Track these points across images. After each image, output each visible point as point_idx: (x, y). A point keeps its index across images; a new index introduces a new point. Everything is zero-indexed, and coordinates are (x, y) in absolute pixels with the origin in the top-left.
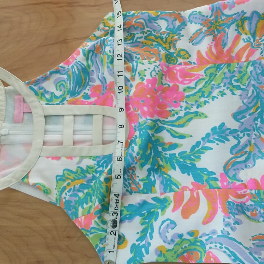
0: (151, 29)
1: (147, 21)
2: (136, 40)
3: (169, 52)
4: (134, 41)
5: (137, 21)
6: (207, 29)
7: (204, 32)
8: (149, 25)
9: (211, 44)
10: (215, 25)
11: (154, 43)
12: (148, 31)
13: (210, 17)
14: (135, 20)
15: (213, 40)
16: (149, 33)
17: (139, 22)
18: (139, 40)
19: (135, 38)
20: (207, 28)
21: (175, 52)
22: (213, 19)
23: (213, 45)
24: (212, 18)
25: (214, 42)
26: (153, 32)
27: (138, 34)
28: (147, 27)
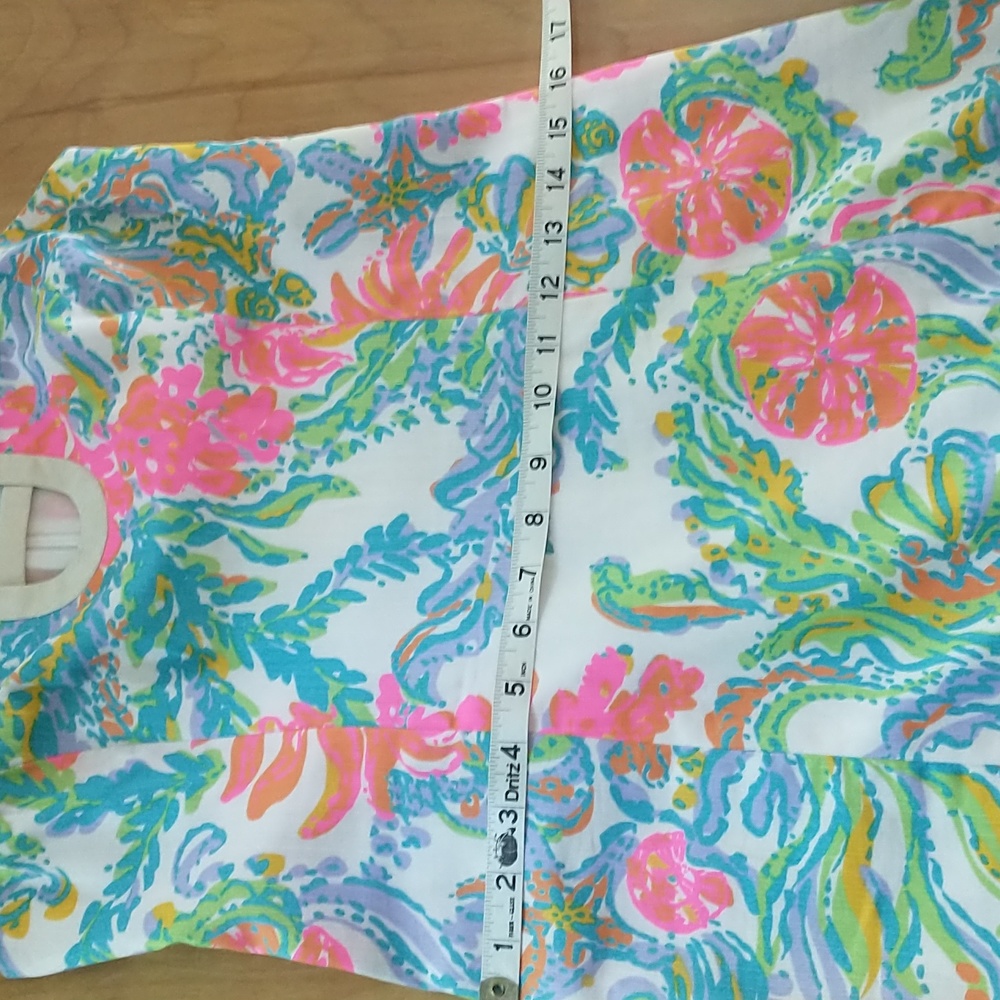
0: (187, 202)
1: (172, 180)
2: (154, 241)
3: (253, 281)
4: (148, 244)
5: (143, 180)
6: (365, 208)
7: (355, 213)
8: (179, 189)
9: (375, 257)
10: (390, 192)
11: (209, 250)
12: (181, 210)
13: (378, 165)
14: (134, 178)
15: (384, 245)
16: (184, 216)
17: (148, 185)
18: (161, 241)
19: (151, 237)
20: (368, 203)
21: (270, 282)
22: (386, 173)
23: (383, 259)
24: (384, 168)
25: (387, 251)
26: (195, 214)
27: (155, 221)
28: (177, 198)
